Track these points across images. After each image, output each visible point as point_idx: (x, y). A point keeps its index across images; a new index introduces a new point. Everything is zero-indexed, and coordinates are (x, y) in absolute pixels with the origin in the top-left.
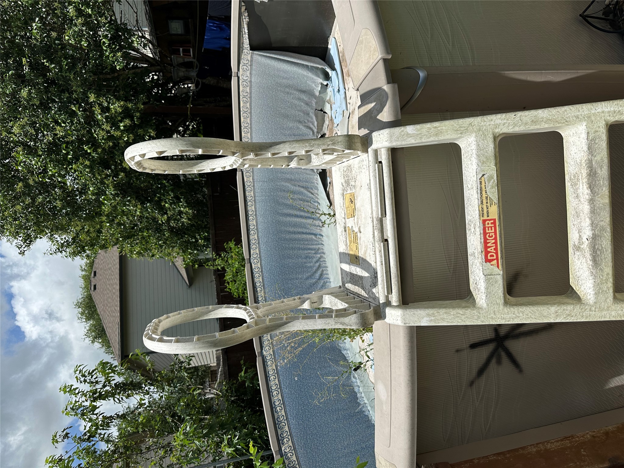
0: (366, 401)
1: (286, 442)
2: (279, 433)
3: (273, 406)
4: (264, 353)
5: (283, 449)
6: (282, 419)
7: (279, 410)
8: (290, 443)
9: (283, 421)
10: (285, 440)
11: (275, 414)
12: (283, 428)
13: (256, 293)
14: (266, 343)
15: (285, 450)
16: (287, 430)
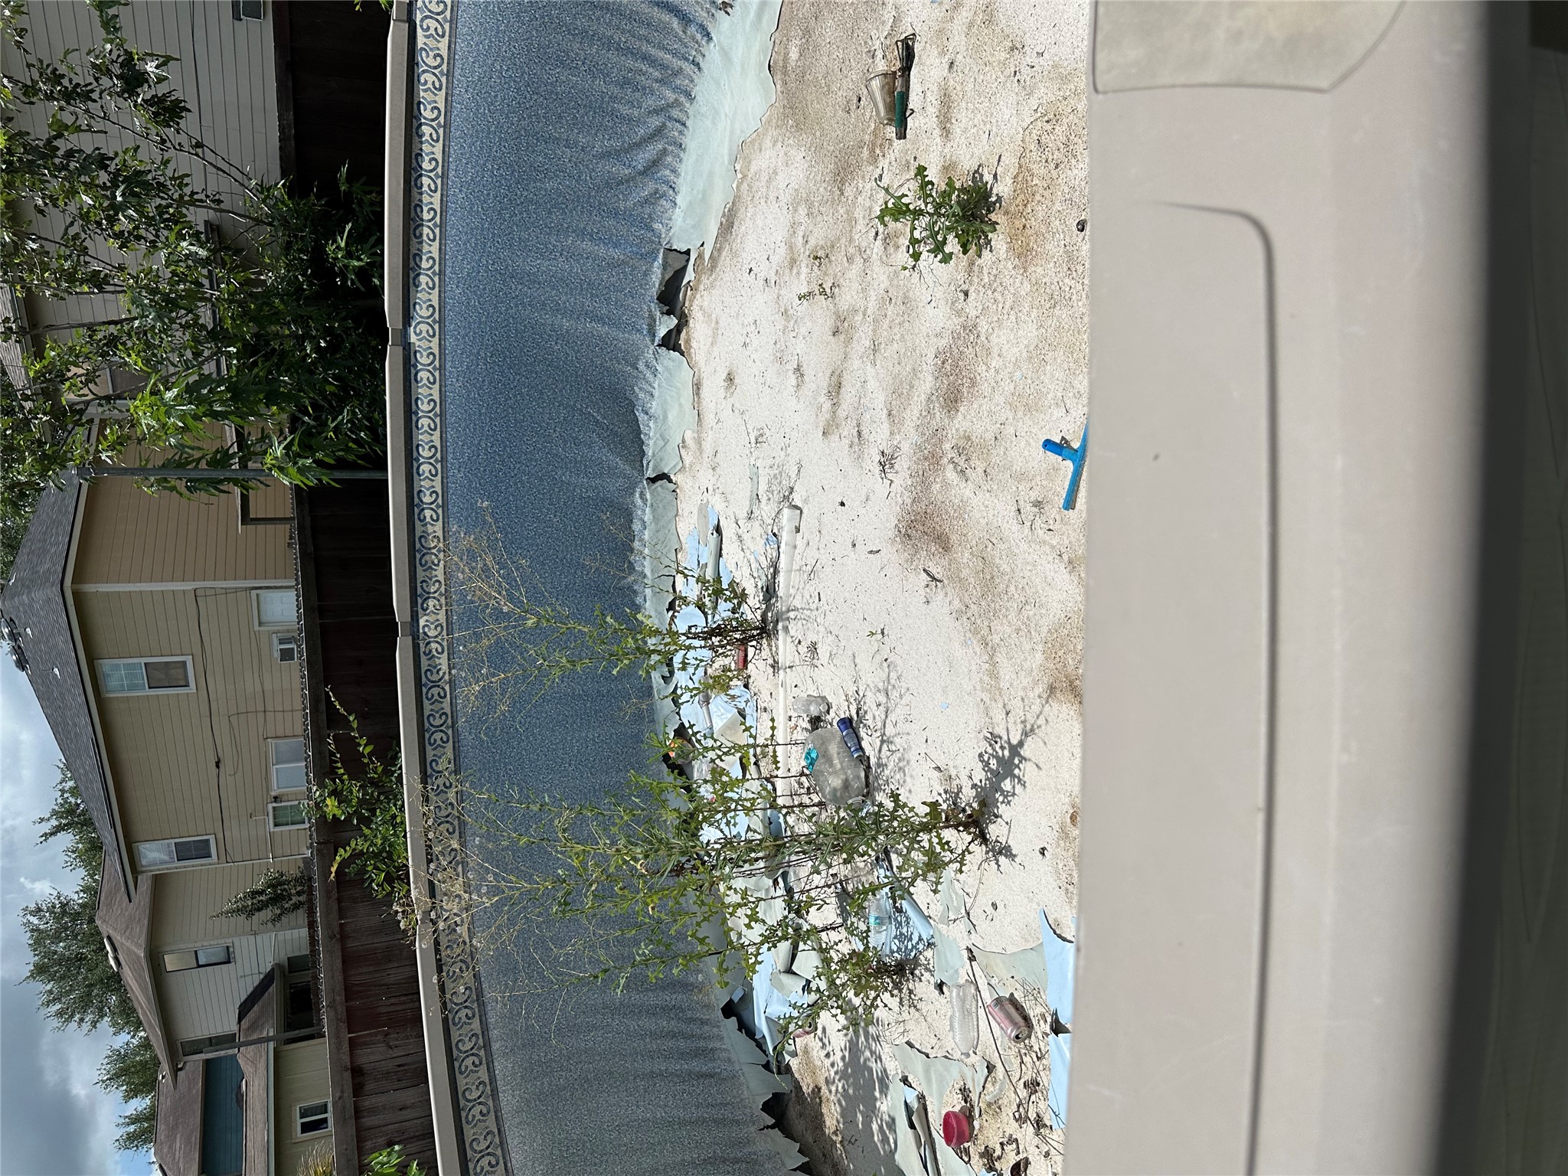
0: (648, 572)
1: (431, 608)
2: (420, 577)
3: (416, 500)
4: (413, 339)
5: (422, 622)
6: (432, 545)
7: (428, 519)
8: (442, 617)
9: (434, 551)
10: (431, 603)
11: (418, 523)
12: (430, 567)
13: (415, 190)
14: (422, 311)
15: (426, 629)
16: (441, 578)
